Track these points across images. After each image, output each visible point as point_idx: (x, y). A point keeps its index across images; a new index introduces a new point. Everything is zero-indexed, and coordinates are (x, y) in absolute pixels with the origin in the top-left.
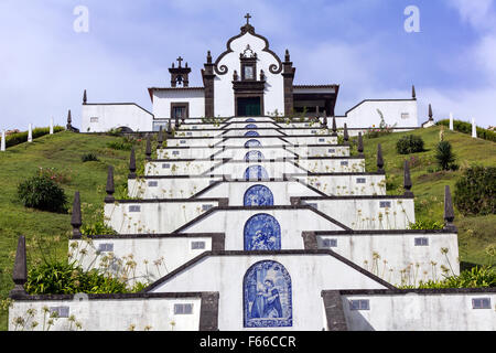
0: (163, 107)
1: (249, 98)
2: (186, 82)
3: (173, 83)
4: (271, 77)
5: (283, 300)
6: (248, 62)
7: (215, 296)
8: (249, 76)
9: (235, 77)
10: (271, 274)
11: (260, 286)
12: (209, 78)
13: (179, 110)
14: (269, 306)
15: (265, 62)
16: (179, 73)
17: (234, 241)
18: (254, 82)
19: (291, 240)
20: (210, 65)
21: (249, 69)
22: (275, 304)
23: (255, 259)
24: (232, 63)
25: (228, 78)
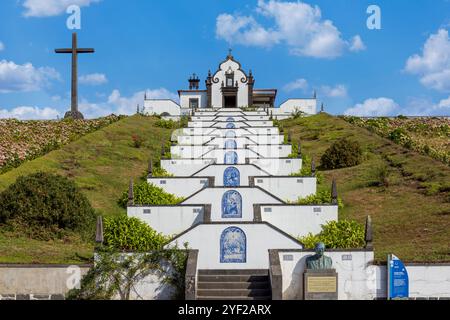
1: (230, 96)
2: (197, 87)
3: (191, 87)
5: (238, 206)
6: (230, 76)
7: (209, 206)
8: (230, 84)
9: (223, 84)
10: (234, 196)
11: (229, 201)
12: (209, 85)
13: (194, 102)
14: (232, 209)
15: (239, 76)
16: (194, 82)
17: (219, 181)
18: (232, 87)
19: (244, 181)
20: (209, 78)
21: (230, 80)
22: (235, 209)
23: (227, 189)
24: (221, 76)
25: (219, 85)
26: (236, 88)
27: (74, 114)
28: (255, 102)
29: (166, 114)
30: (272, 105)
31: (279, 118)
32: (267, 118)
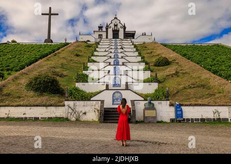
0: (96, 35)
1: (116, 34)
2: (102, 30)
3: (99, 30)
4: (120, 29)
6: (116, 25)
8: (116, 29)
9: (113, 29)
12: (107, 29)
13: (100, 36)
15: (119, 26)
16: (100, 28)
18: (117, 30)
20: (107, 26)
21: (116, 27)
24: (112, 26)
25: (111, 29)
26: (119, 31)
27: (49, 40)
28: (127, 36)
29: (89, 41)
30: (133, 38)
31: (136, 44)
32: (131, 44)
